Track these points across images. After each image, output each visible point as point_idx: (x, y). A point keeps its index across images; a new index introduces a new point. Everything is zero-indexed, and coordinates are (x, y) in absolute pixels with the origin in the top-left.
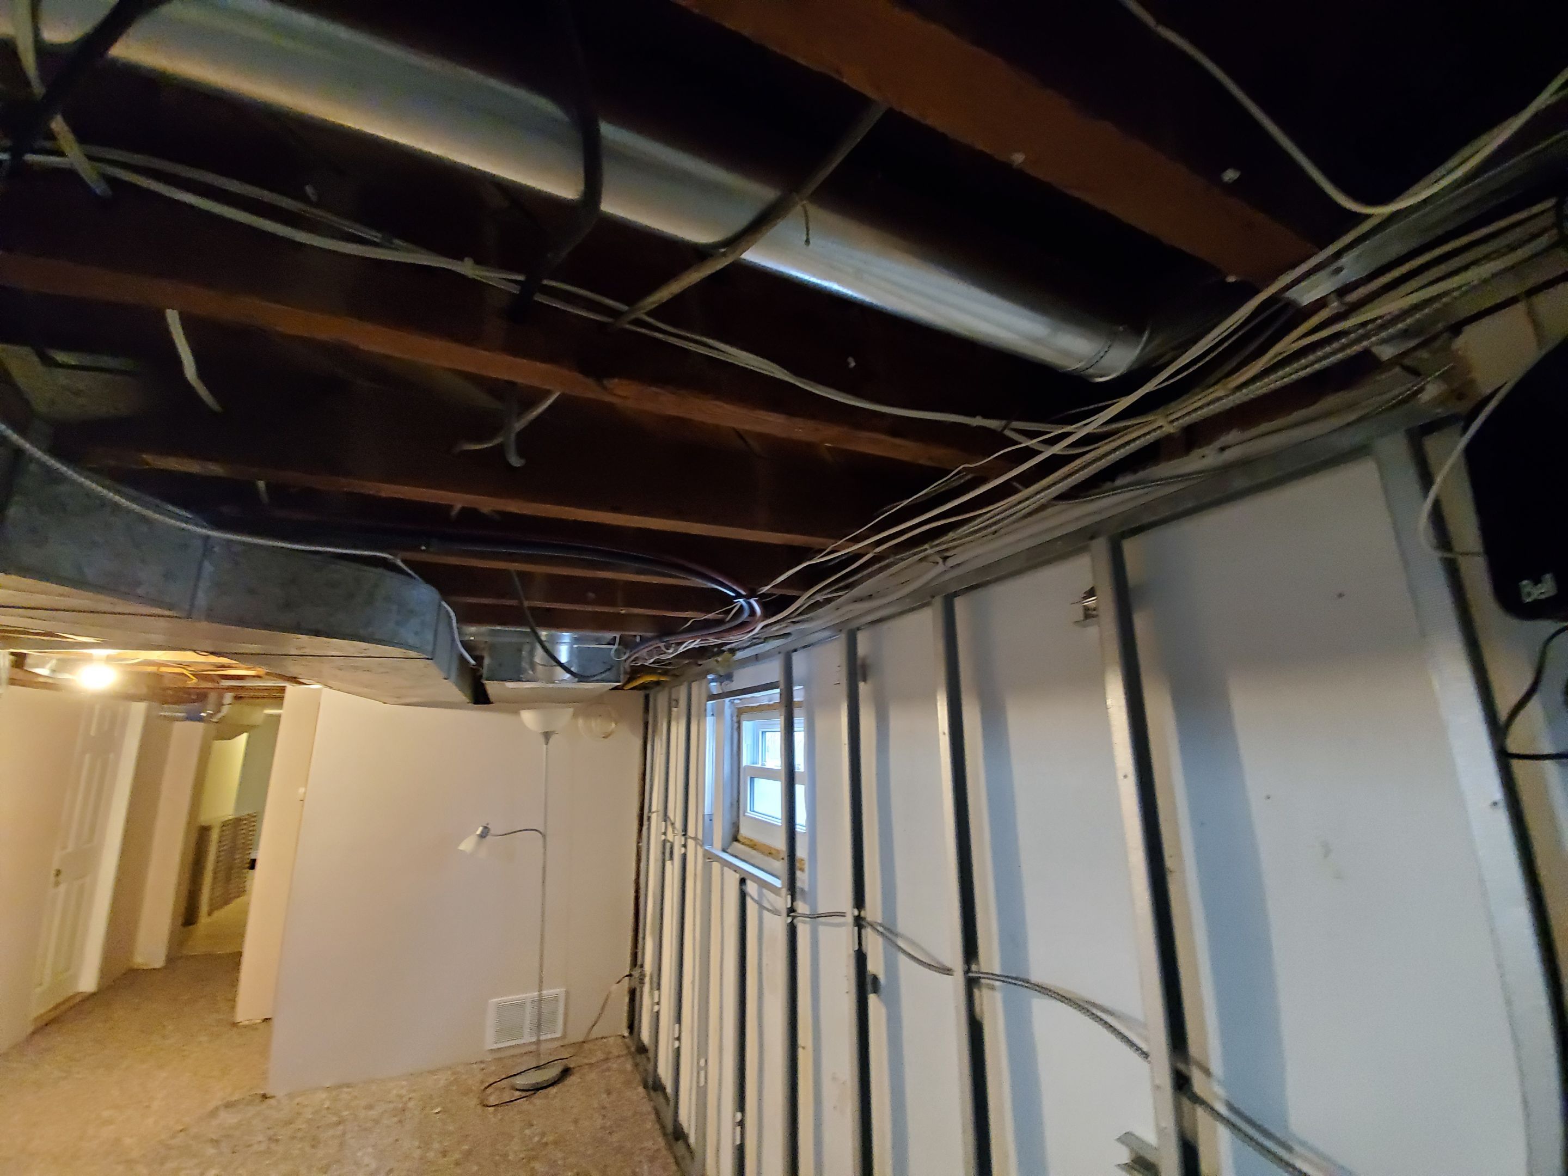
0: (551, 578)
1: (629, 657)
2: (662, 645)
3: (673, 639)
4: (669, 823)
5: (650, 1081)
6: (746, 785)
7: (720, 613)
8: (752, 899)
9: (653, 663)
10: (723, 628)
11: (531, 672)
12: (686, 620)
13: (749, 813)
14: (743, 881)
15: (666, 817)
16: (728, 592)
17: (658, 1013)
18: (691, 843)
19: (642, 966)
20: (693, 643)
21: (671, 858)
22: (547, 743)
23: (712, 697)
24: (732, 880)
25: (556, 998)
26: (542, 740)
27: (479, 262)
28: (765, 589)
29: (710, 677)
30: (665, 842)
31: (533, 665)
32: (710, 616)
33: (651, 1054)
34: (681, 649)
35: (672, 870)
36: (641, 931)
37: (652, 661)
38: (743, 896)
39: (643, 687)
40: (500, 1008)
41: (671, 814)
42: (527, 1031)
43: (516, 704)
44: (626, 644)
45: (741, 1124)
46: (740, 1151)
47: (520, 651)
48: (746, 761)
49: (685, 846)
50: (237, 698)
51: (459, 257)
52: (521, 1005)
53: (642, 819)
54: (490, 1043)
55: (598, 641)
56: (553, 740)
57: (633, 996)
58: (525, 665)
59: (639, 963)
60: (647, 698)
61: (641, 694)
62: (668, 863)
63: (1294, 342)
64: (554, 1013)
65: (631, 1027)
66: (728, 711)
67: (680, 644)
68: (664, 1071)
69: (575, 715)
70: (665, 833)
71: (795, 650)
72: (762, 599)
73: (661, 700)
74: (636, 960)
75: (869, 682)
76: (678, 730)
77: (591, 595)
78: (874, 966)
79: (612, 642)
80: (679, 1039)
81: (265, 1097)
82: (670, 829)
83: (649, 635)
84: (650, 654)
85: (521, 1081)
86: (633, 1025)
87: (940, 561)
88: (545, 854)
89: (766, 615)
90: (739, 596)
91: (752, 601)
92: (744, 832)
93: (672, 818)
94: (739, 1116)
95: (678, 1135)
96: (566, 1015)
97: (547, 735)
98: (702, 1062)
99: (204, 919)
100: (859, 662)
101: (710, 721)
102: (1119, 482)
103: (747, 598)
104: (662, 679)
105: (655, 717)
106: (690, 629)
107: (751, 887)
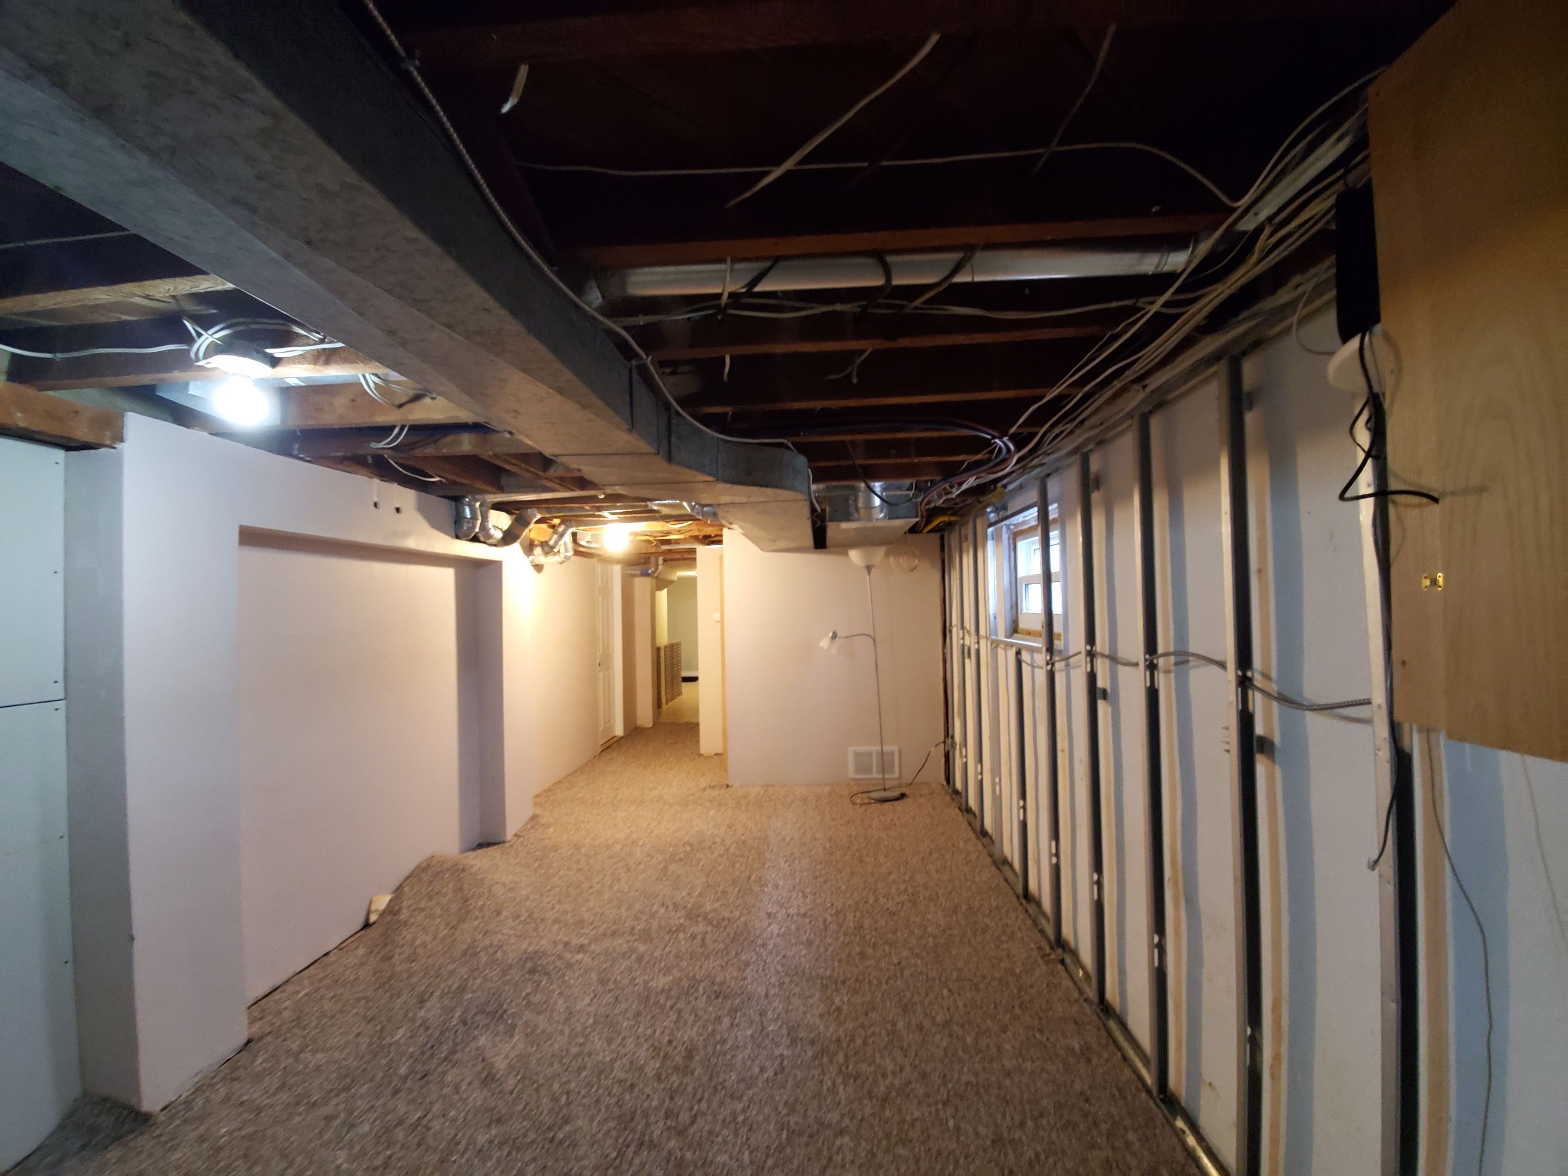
0: (868, 443)
1: (923, 500)
2: (947, 486)
3: (957, 479)
4: (965, 631)
5: (964, 807)
6: (1021, 590)
7: (986, 454)
8: (1027, 663)
9: (942, 503)
10: (990, 465)
11: (856, 515)
12: (962, 462)
13: (1024, 611)
14: (1018, 653)
15: (963, 627)
16: (986, 436)
17: (966, 763)
18: (983, 642)
19: (953, 737)
20: (971, 482)
21: (969, 656)
22: (869, 573)
23: (991, 525)
24: (1012, 653)
25: (892, 753)
26: (865, 572)
27: (842, 303)
28: (1013, 430)
29: (989, 510)
30: (963, 645)
31: (857, 509)
32: (979, 457)
33: (963, 795)
34: (964, 487)
35: (970, 665)
36: (950, 712)
37: (942, 500)
38: (1019, 663)
39: (939, 529)
40: (857, 755)
41: (967, 624)
42: (874, 769)
43: (844, 547)
44: (920, 488)
45: (1024, 808)
46: (1024, 826)
47: (848, 500)
48: (1021, 573)
49: (978, 643)
50: (665, 561)
51: (834, 303)
52: (870, 754)
53: (945, 632)
54: (851, 774)
55: (900, 488)
56: (873, 570)
57: (948, 757)
58: (852, 510)
59: (950, 734)
60: (942, 538)
61: (936, 536)
62: (967, 661)
63: (1268, 238)
64: (893, 761)
65: (948, 780)
66: (1005, 536)
67: (962, 483)
68: (972, 802)
69: (887, 554)
70: (963, 639)
71: (1049, 475)
72: (1012, 438)
73: (953, 539)
74: (948, 733)
75: (1102, 490)
76: (968, 560)
77: (893, 452)
78: (1102, 682)
79: (910, 489)
80: (981, 773)
81: (728, 786)
82: (967, 636)
83: (938, 478)
84: (940, 496)
85: (874, 795)
86: (949, 777)
87: (1141, 389)
88: (876, 652)
89: (1018, 449)
90: (994, 437)
91: (1005, 439)
92: (1022, 625)
93: (968, 628)
94: (1021, 803)
95: (984, 833)
96: (900, 763)
97: (869, 568)
98: (997, 780)
99: (664, 706)
100: (1092, 476)
101: (990, 544)
102: (1241, 317)
103: (1000, 438)
104: (953, 518)
105: (950, 551)
106: (969, 469)
107: (1025, 656)
